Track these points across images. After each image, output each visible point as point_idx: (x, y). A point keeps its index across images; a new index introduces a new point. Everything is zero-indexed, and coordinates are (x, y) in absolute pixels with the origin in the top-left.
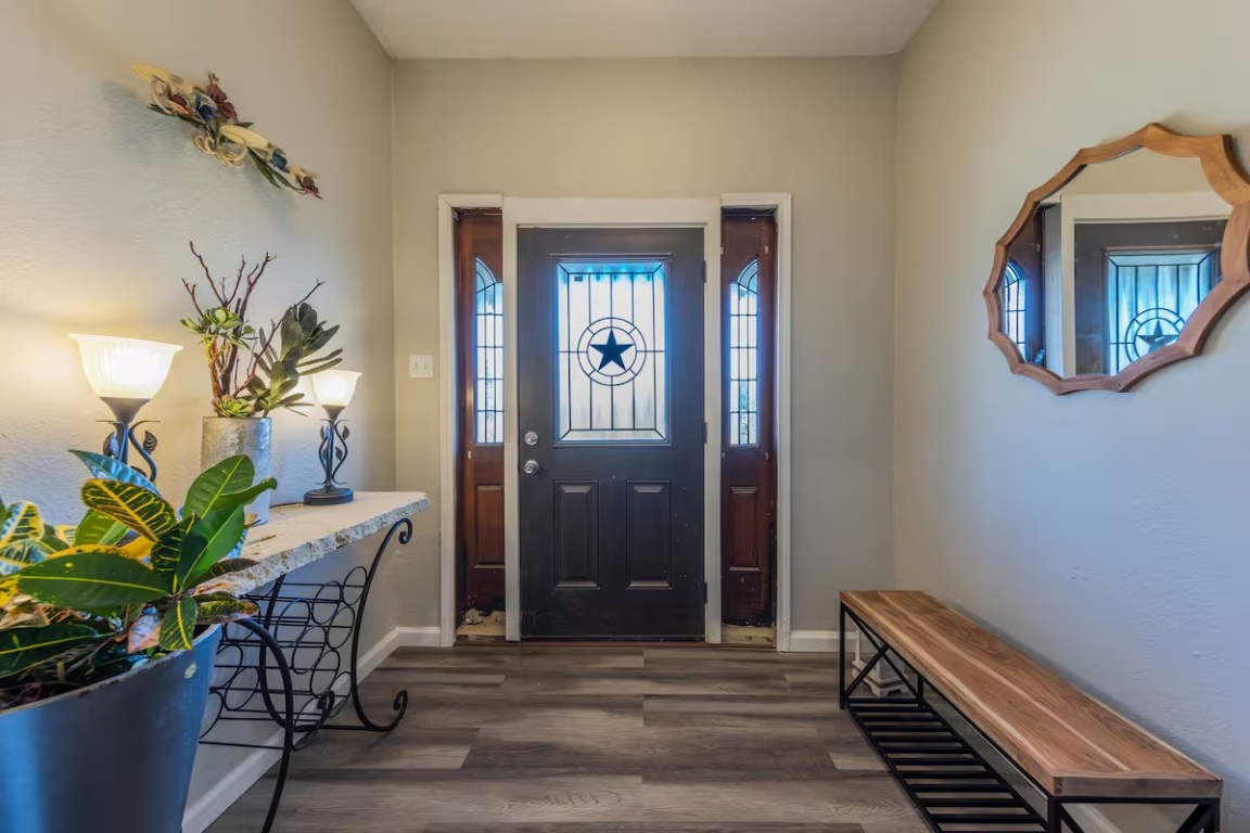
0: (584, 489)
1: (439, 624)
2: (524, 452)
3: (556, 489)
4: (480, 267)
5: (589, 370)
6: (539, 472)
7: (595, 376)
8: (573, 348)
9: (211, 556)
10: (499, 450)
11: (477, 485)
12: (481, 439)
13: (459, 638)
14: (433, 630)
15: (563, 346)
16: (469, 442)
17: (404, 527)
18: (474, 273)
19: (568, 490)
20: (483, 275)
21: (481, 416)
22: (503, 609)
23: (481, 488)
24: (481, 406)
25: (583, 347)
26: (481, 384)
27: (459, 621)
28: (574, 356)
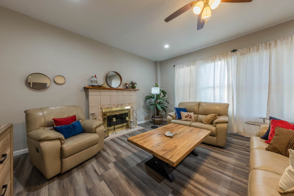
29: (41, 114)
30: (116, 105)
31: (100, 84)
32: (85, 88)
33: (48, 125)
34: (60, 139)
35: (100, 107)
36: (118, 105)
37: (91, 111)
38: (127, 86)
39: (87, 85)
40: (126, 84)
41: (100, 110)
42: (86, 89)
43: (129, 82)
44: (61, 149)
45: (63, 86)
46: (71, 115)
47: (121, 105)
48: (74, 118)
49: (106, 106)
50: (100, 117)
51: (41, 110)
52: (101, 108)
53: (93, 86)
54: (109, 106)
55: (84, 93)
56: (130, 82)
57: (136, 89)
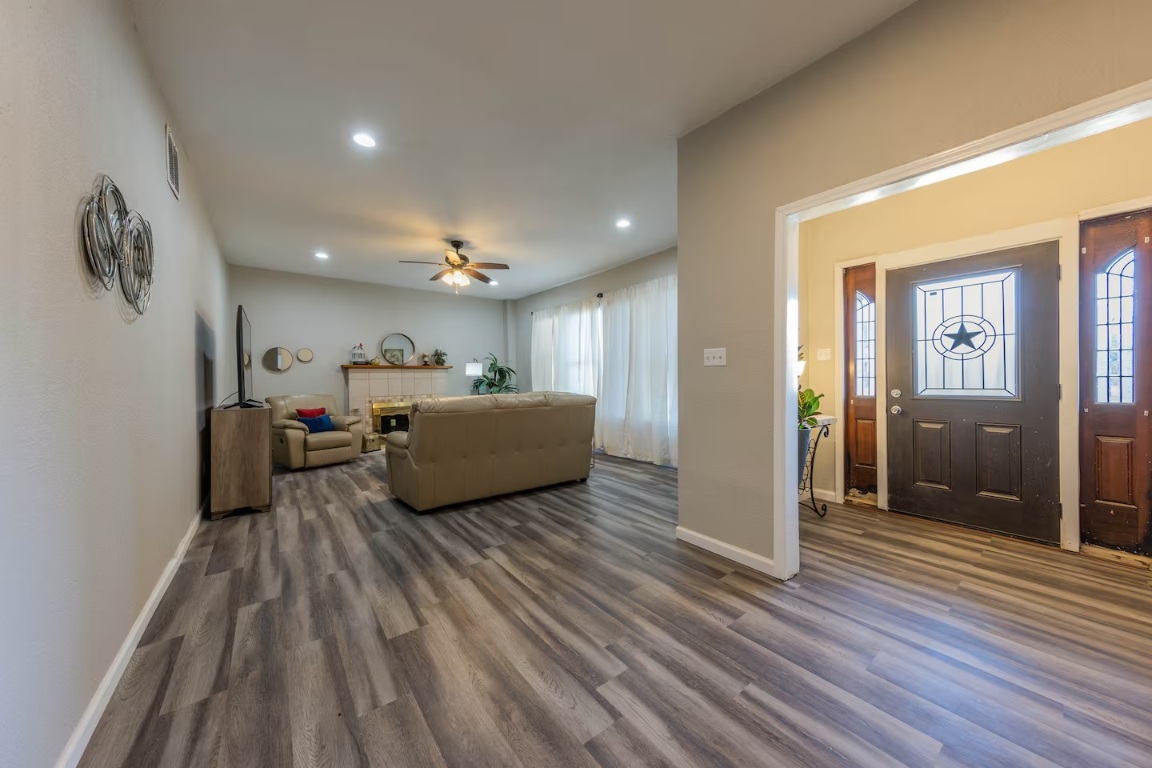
0: (939, 426)
1: (835, 490)
2: (890, 401)
3: (915, 423)
4: (859, 295)
5: (942, 350)
6: (902, 413)
7: (947, 354)
8: (929, 337)
9: (813, 410)
10: (873, 400)
11: (857, 419)
12: (859, 393)
13: (847, 500)
14: (832, 493)
15: (920, 335)
16: (852, 395)
17: (825, 430)
18: (855, 299)
19: (924, 425)
20: (861, 300)
21: (859, 381)
22: (875, 492)
23: (860, 421)
24: (859, 374)
25: (937, 336)
26: (859, 363)
27: (846, 493)
28: (930, 343)
29: (282, 403)
30: (399, 398)
31: (369, 359)
32: (342, 366)
33: (292, 417)
34: (303, 429)
35: (368, 399)
36: (405, 396)
37: (352, 406)
38: (426, 359)
39: (346, 362)
40: (424, 356)
41: (367, 405)
42: (345, 369)
43: (430, 352)
44: (305, 440)
45: (309, 364)
46: (318, 407)
47: (411, 397)
48: (322, 411)
49: (380, 399)
50: (367, 417)
51: (283, 398)
52: (370, 402)
53: (355, 363)
54: (386, 399)
55: (341, 375)
56: (433, 352)
57: (446, 364)
